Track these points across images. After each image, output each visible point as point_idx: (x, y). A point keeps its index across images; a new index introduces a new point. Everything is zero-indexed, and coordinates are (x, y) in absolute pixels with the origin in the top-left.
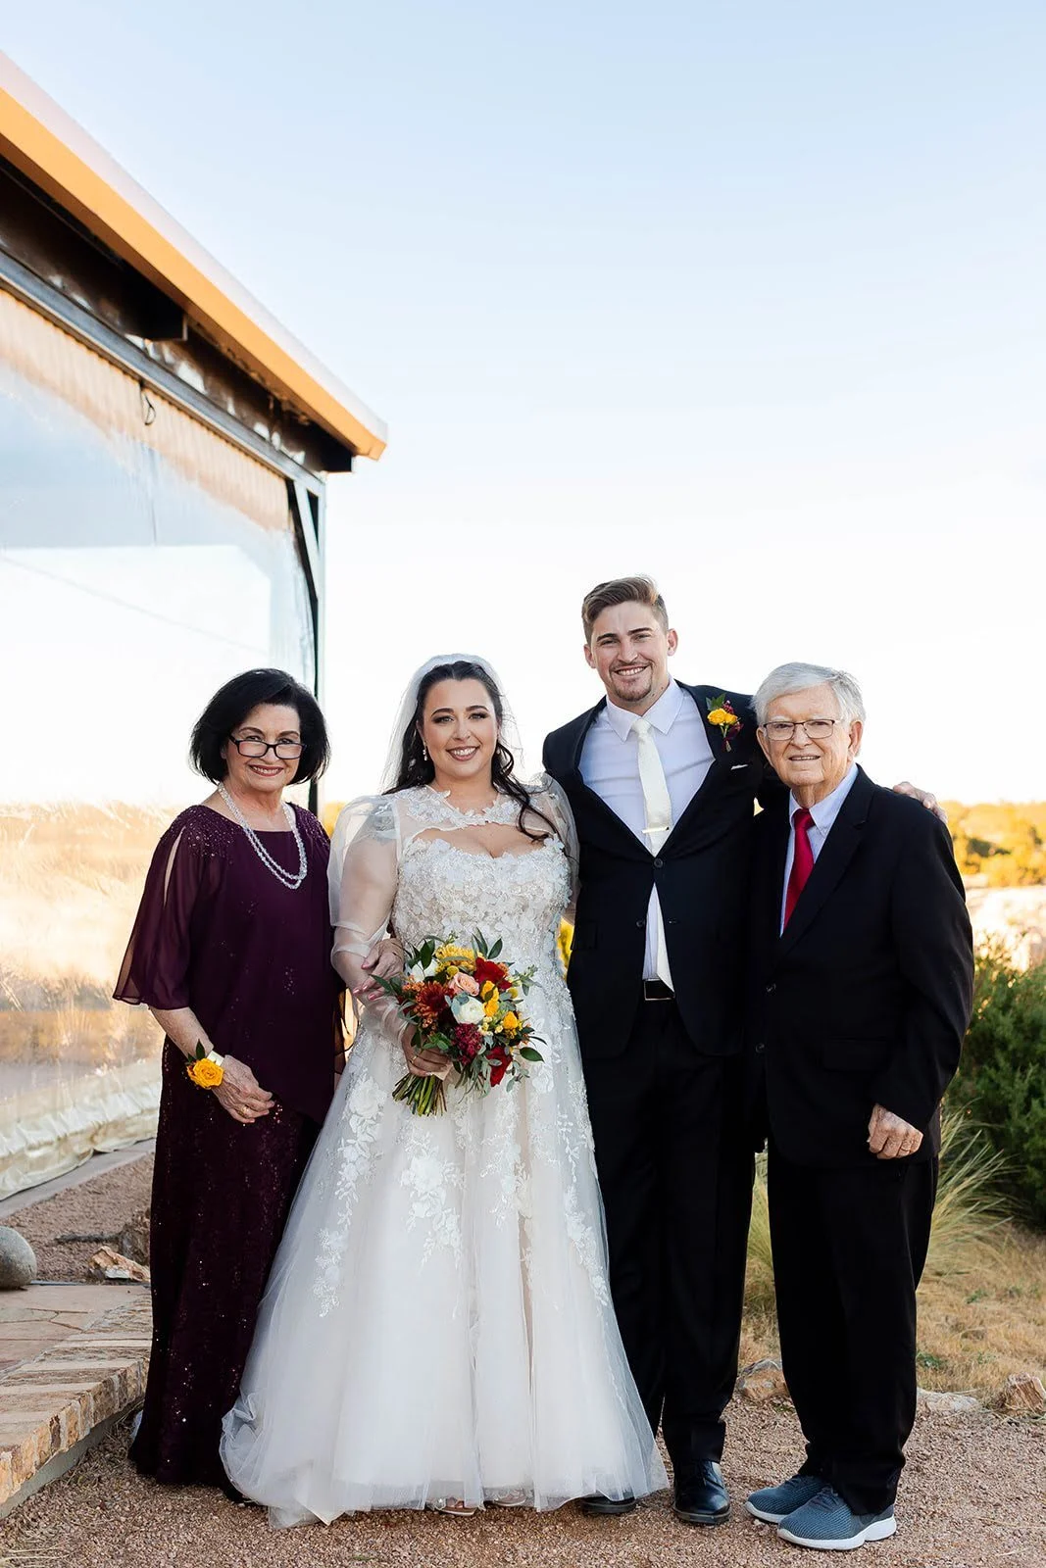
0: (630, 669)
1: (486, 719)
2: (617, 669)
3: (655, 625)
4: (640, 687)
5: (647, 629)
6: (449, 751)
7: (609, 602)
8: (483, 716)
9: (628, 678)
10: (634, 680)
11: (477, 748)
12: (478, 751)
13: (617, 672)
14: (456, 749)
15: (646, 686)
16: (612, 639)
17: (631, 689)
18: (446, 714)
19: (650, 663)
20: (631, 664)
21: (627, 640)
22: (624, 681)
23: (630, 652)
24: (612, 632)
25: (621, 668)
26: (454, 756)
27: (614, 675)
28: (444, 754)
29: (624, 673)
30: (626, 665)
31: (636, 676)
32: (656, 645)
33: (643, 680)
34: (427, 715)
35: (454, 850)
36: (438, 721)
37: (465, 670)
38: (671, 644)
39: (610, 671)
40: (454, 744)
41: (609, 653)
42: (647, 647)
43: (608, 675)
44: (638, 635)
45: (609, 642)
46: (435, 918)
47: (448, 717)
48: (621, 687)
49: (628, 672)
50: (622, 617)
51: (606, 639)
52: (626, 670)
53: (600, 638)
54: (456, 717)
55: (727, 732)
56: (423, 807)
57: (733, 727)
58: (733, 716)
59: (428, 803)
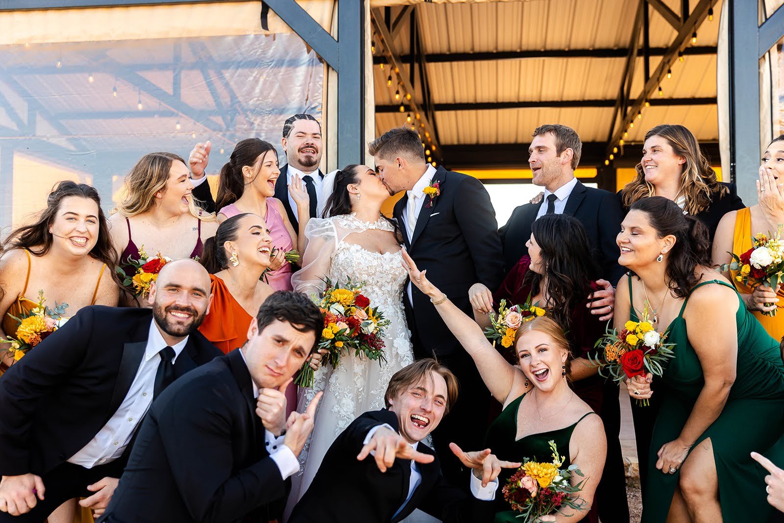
35: (363, 250)
55: (433, 197)
56: (345, 222)
57: (435, 194)
58: (436, 189)
59: (347, 219)
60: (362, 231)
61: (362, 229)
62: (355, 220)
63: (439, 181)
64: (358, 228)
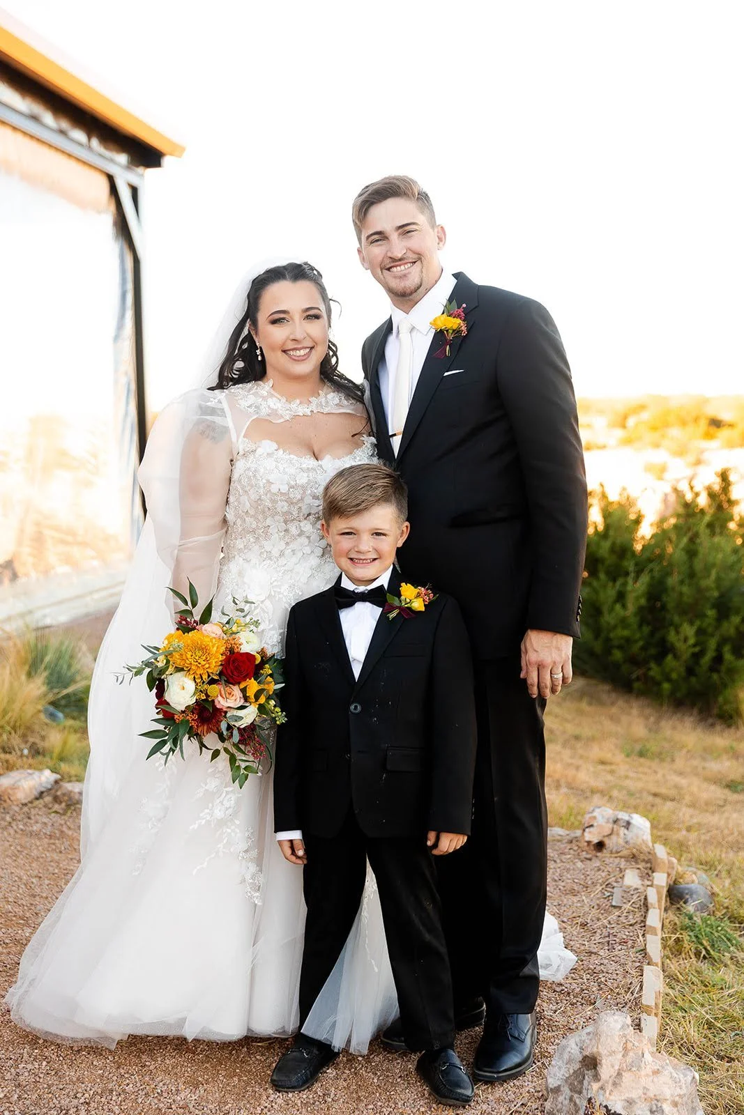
0: (400, 266)
1: (320, 320)
2: (388, 267)
3: (421, 219)
4: (411, 282)
5: (414, 224)
6: (284, 351)
7: (375, 200)
8: (317, 317)
9: (399, 274)
10: (405, 275)
11: (312, 348)
12: (313, 351)
13: (389, 269)
14: (293, 349)
15: (417, 281)
16: (381, 236)
17: (402, 285)
18: (282, 316)
19: (419, 258)
20: (400, 260)
21: (394, 236)
22: (395, 277)
23: (398, 247)
24: (378, 229)
25: (392, 264)
26: (290, 356)
27: (385, 271)
28: (280, 353)
29: (394, 269)
30: (396, 261)
31: (407, 271)
32: (424, 240)
33: (413, 275)
34: (263, 317)
35: (281, 451)
36: (274, 322)
37: (299, 272)
38: (440, 239)
39: (381, 269)
40: (290, 345)
41: (378, 251)
42: (414, 242)
43: (380, 273)
44: (405, 230)
45: (377, 241)
46: (260, 517)
47: (284, 319)
48: (394, 284)
49: (398, 268)
50: (387, 214)
51: (376, 237)
52: (396, 266)
53: (368, 237)
54: (292, 319)
55: (450, 337)
56: (251, 399)
57: (457, 331)
58: (458, 321)
59: (256, 394)
60: (282, 420)
61: (282, 417)
62: (272, 396)
63: (464, 305)
64: (274, 413)
